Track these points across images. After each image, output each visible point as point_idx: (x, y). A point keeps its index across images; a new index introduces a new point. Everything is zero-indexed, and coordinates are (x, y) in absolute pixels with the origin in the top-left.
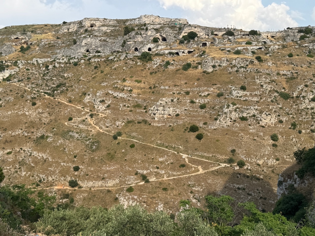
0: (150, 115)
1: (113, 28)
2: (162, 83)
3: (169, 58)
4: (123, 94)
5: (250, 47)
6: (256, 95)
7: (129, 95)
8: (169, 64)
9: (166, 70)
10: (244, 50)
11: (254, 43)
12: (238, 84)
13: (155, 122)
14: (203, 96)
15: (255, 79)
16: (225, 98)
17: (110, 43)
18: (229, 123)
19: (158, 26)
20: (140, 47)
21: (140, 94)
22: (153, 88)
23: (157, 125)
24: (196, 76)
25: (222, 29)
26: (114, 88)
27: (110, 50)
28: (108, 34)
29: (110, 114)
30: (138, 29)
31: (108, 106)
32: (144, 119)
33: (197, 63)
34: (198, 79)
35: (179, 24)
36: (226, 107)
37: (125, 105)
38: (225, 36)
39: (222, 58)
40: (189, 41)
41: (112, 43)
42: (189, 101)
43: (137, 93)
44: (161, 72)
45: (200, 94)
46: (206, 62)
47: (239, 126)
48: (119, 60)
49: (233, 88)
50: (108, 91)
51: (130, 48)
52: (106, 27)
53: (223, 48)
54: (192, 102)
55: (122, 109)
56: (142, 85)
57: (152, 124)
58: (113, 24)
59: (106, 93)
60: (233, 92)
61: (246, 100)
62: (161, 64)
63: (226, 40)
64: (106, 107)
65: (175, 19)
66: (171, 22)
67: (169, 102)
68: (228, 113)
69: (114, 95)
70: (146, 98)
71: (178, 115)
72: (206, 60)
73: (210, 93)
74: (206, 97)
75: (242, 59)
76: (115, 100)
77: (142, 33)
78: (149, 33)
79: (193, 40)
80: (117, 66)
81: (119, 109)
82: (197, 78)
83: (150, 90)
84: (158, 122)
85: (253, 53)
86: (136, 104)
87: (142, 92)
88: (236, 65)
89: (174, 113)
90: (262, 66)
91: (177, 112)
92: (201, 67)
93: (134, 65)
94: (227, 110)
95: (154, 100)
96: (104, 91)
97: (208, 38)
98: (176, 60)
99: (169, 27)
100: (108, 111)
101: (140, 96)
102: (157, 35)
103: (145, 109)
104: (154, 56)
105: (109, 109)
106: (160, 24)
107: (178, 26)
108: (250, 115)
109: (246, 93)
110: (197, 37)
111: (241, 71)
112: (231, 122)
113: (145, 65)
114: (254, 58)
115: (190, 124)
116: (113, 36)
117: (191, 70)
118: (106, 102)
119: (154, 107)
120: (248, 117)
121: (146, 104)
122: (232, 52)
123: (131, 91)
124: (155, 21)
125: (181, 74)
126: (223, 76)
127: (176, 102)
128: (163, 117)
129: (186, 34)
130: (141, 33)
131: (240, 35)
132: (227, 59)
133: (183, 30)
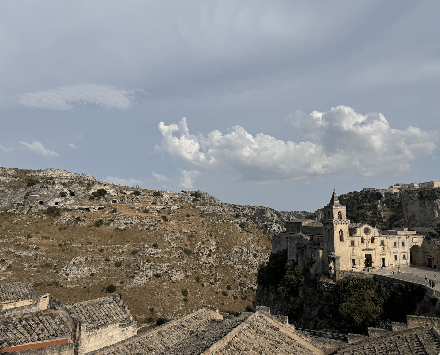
0: (62, 276)
1: (13, 179)
2: (73, 240)
3: (80, 214)
4: (28, 252)
5: (156, 207)
6: (166, 252)
7: (36, 254)
8: (80, 220)
9: (76, 226)
10: (151, 210)
11: (159, 203)
12: (150, 242)
13: (68, 283)
14: (118, 254)
15: (163, 237)
16: (140, 256)
17: (9, 194)
18: (145, 281)
19: (66, 181)
20: (46, 200)
21: (49, 252)
22: (64, 245)
23: (70, 286)
24: (109, 233)
25: (130, 188)
26: (16, 245)
27: (9, 202)
28: (7, 185)
29: (12, 276)
30: (44, 182)
31: (9, 267)
32: (55, 281)
33: (109, 220)
34: (112, 236)
35: (87, 180)
36: (142, 265)
37: (31, 266)
38: (133, 196)
39: (134, 216)
40: (99, 198)
41: (12, 194)
42: (103, 259)
43: (44, 251)
44: (71, 228)
45: (114, 251)
46: (119, 219)
47: (154, 283)
48: (22, 213)
49: (146, 245)
50: (8, 249)
51: (34, 200)
52: (4, 177)
53: (133, 207)
54: (107, 260)
55: (26, 270)
56: (50, 242)
57: (64, 286)
58: (12, 174)
59: (6, 252)
60: (147, 250)
61: (158, 257)
62: (71, 219)
63: (134, 199)
64: (6, 267)
65: (82, 175)
66: (79, 178)
67: (83, 261)
68: (144, 270)
69: (16, 253)
70: (56, 257)
71: (92, 275)
72: (119, 218)
73: (124, 250)
74: (121, 254)
75: (151, 218)
76: (17, 260)
77: (49, 186)
78: (56, 187)
79: (103, 197)
80: (19, 221)
81: (23, 270)
82: (110, 235)
83: (59, 248)
84: (71, 283)
85: (159, 212)
86: (44, 264)
87: (51, 249)
88: (146, 223)
89: (89, 272)
90: (167, 224)
91: (92, 271)
92: (114, 224)
93: (40, 219)
94: (143, 268)
95: (66, 259)
96: (3, 249)
97: (117, 196)
98: (87, 216)
99: (78, 183)
100: (8, 273)
101: (49, 254)
102: (65, 189)
103: (55, 269)
104: (62, 211)
105: (10, 270)
106: (68, 179)
107: (87, 182)
108: (163, 272)
109: (158, 250)
110: (107, 195)
111: (151, 229)
112: (146, 279)
113: (52, 219)
114: (160, 217)
115: (106, 283)
116: (13, 187)
117: (103, 227)
118: (7, 262)
119: (67, 267)
120: (161, 274)
121: (57, 264)
122: (141, 211)
123: (37, 248)
124: (62, 175)
125: (93, 231)
126: (135, 233)
127: (90, 260)
128: (76, 277)
129: (96, 191)
130: (47, 186)
131: (146, 195)
132: (138, 218)
133: (93, 186)
